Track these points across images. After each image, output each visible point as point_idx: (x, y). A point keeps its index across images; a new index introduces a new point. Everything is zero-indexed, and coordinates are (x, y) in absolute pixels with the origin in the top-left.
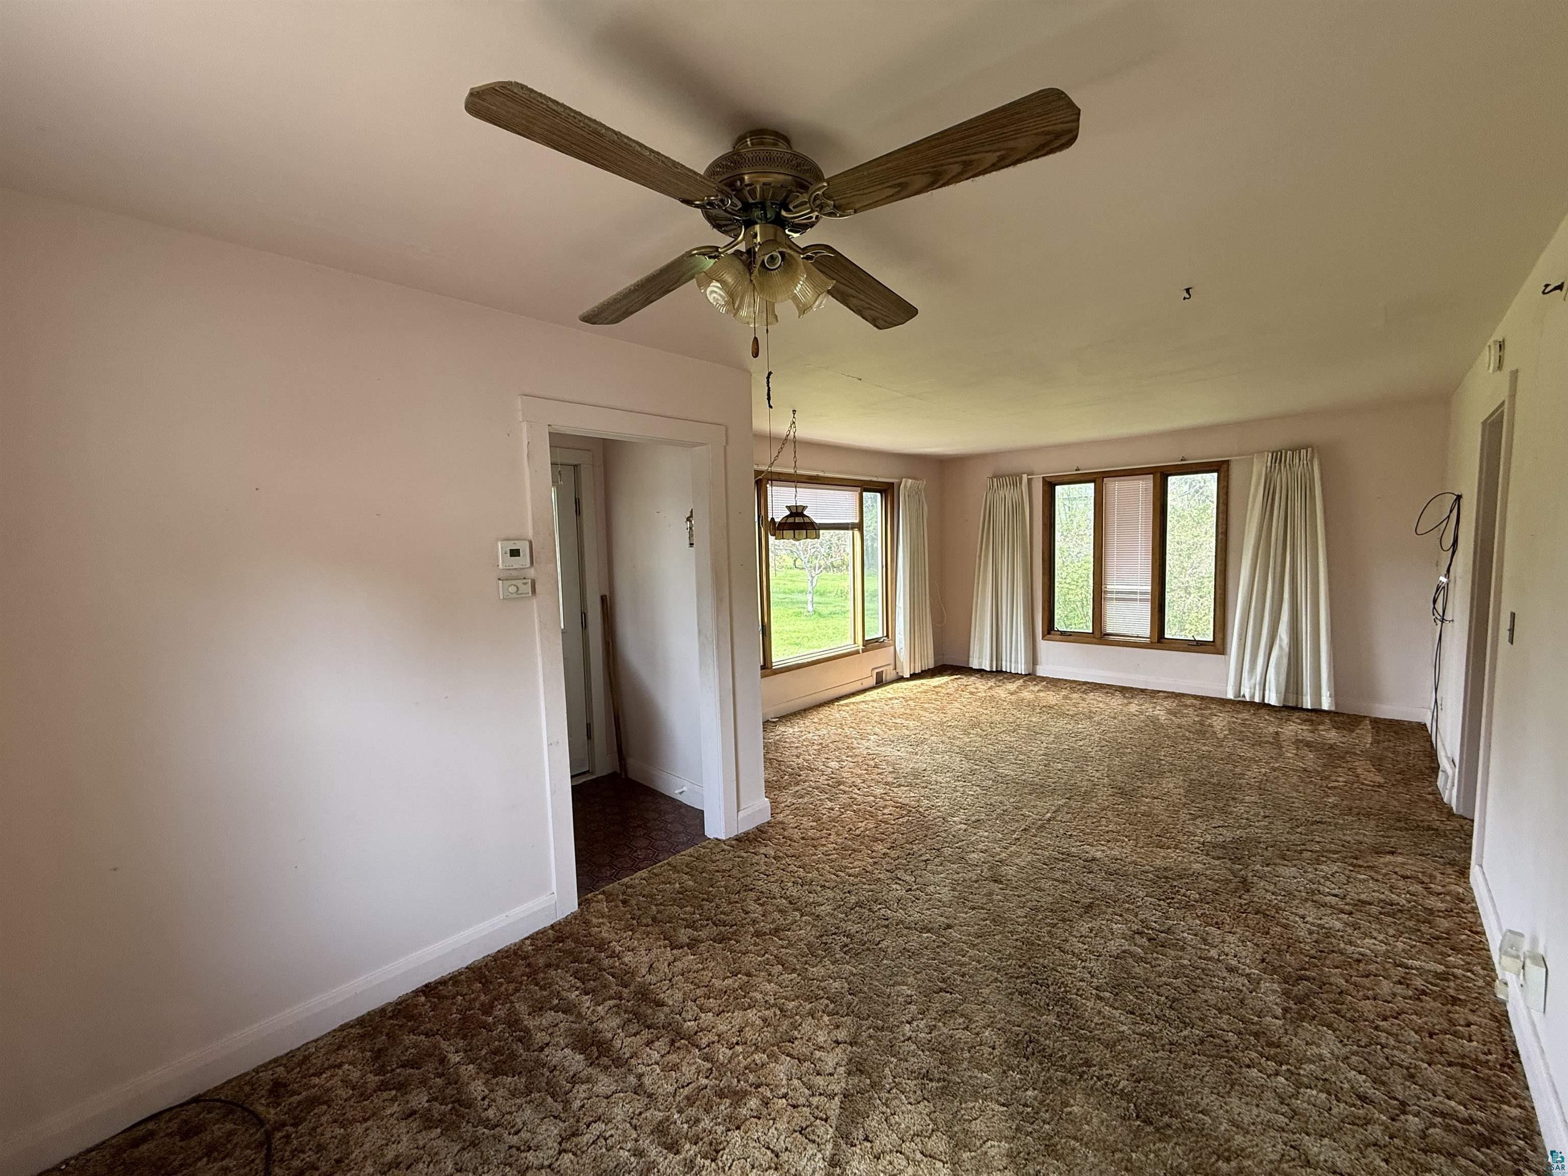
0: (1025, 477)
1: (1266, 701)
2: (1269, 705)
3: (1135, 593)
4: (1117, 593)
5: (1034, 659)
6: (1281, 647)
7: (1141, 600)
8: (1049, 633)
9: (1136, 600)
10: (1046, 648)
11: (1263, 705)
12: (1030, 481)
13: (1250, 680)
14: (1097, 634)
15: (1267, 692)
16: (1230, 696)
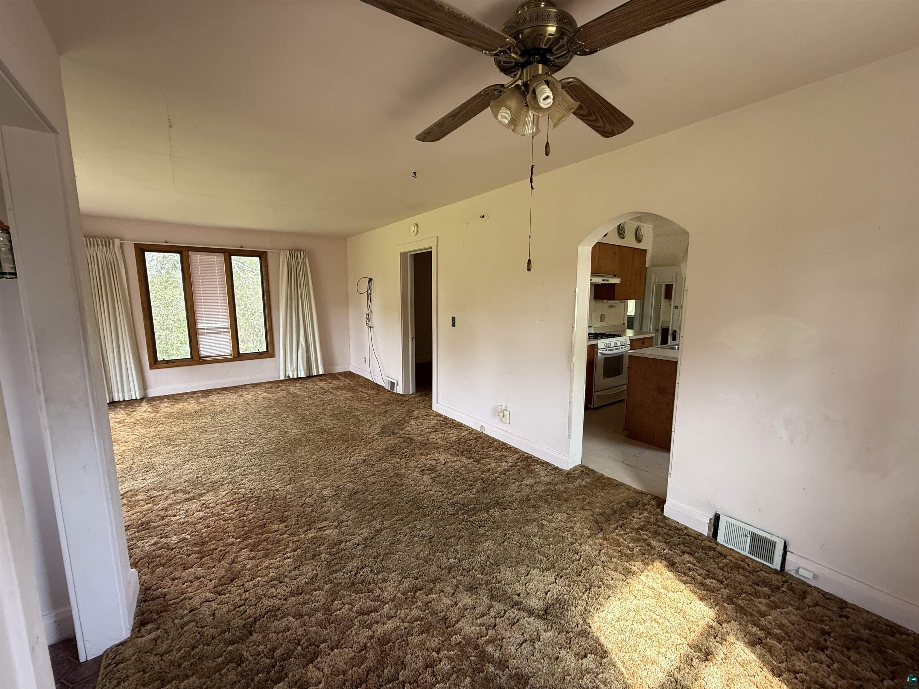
0: (117, 242)
1: (299, 376)
2: (301, 378)
3: (220, 328)
4: (207, 329)
5: (144, 385)
6: (302, 348)
7: (224, 332)
8: (155, 364)
9: (220, 332)
10: (152, 375)
11: (299, 379)
12: (122, 245)
13: (291, 367)
14: (196, 358)
15: (299, 372)
16: (282, 378)
